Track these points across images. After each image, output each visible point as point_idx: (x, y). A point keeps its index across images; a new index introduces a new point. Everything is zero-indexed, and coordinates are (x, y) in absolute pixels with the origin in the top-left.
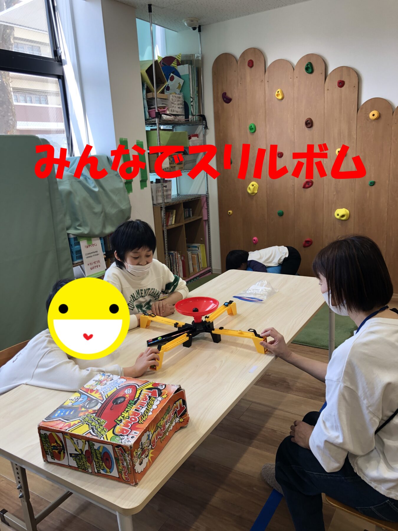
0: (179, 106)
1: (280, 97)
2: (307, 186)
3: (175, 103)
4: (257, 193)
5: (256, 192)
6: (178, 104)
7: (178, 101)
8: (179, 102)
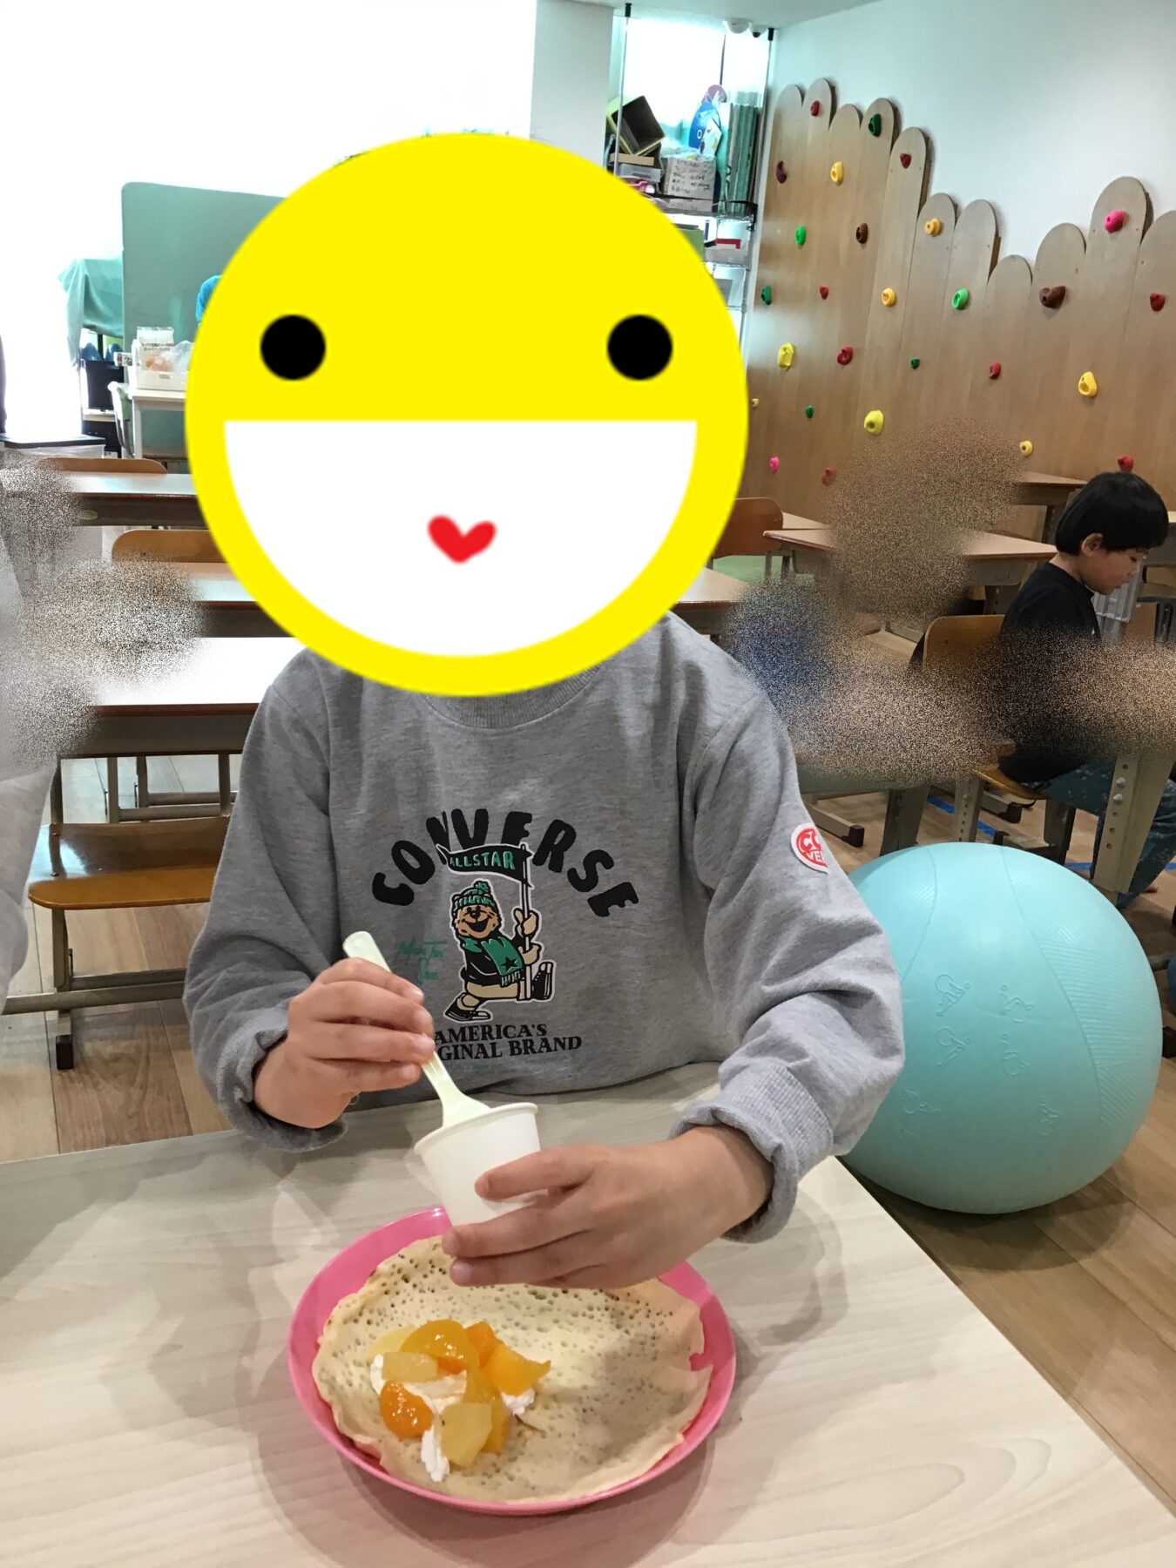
0: (694, 181)
1: (835, 179)
2: (844, 359)
3: (684, 174)
4: (789, 367)
5: (788, 364)
6: (692, 178)
7: (692, 171)
8: (695, 174)
